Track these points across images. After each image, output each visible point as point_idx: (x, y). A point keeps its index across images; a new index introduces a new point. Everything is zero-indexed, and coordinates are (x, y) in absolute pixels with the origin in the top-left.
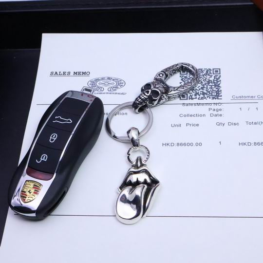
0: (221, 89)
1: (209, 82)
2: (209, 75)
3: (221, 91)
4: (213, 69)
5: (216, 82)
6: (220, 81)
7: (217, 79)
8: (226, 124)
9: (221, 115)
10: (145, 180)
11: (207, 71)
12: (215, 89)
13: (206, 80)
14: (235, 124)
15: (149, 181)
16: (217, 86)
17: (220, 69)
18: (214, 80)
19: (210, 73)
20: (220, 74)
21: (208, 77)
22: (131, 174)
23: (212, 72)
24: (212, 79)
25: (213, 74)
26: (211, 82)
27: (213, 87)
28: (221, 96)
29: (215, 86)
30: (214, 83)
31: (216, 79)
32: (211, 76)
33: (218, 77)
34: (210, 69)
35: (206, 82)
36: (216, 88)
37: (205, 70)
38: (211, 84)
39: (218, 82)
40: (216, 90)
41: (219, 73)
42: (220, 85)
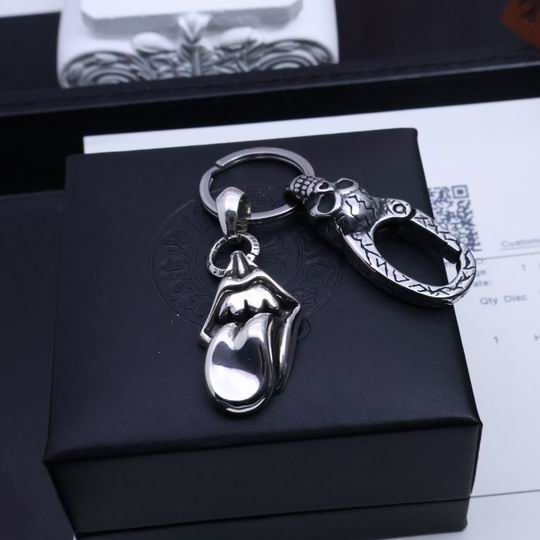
0: (476, 229)
1: (449, 216)
2: (445, 201)
3: (476, 233)
4: (453, 187)
5: (462, 214)
6: (471, 212)
7: (465, 209)
8: (501, 301)
9: (486, 283)
10: (265, 303)
11: (441, 193)
12: (463, 231)
13: (441, 212)
14: (518, 298)
15: (273, 303)
16: (467, 223)
17: (465, 186)
18: (458, 212)
19: (448, 197)
20: (467, 196)
21: (445, 205)
22: (229, 294)
23: (450, 193)
24: (454, 209)
25: (455, 197)
26: (454, 217)
27: (459, 226)
28: (479, 244)
29: (463, 223)
30: (460, 217)
31: (461, 209)
32: (451, 203)
33: (464, 204)
34: (446, 188)
35: (443, 217)
36: (467, 229)
37: (438, 191)
38: (453, 221)
39: (466, 214)
40: (467, 232)
41: (464, 194)
42: (473, 221)
